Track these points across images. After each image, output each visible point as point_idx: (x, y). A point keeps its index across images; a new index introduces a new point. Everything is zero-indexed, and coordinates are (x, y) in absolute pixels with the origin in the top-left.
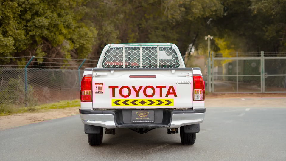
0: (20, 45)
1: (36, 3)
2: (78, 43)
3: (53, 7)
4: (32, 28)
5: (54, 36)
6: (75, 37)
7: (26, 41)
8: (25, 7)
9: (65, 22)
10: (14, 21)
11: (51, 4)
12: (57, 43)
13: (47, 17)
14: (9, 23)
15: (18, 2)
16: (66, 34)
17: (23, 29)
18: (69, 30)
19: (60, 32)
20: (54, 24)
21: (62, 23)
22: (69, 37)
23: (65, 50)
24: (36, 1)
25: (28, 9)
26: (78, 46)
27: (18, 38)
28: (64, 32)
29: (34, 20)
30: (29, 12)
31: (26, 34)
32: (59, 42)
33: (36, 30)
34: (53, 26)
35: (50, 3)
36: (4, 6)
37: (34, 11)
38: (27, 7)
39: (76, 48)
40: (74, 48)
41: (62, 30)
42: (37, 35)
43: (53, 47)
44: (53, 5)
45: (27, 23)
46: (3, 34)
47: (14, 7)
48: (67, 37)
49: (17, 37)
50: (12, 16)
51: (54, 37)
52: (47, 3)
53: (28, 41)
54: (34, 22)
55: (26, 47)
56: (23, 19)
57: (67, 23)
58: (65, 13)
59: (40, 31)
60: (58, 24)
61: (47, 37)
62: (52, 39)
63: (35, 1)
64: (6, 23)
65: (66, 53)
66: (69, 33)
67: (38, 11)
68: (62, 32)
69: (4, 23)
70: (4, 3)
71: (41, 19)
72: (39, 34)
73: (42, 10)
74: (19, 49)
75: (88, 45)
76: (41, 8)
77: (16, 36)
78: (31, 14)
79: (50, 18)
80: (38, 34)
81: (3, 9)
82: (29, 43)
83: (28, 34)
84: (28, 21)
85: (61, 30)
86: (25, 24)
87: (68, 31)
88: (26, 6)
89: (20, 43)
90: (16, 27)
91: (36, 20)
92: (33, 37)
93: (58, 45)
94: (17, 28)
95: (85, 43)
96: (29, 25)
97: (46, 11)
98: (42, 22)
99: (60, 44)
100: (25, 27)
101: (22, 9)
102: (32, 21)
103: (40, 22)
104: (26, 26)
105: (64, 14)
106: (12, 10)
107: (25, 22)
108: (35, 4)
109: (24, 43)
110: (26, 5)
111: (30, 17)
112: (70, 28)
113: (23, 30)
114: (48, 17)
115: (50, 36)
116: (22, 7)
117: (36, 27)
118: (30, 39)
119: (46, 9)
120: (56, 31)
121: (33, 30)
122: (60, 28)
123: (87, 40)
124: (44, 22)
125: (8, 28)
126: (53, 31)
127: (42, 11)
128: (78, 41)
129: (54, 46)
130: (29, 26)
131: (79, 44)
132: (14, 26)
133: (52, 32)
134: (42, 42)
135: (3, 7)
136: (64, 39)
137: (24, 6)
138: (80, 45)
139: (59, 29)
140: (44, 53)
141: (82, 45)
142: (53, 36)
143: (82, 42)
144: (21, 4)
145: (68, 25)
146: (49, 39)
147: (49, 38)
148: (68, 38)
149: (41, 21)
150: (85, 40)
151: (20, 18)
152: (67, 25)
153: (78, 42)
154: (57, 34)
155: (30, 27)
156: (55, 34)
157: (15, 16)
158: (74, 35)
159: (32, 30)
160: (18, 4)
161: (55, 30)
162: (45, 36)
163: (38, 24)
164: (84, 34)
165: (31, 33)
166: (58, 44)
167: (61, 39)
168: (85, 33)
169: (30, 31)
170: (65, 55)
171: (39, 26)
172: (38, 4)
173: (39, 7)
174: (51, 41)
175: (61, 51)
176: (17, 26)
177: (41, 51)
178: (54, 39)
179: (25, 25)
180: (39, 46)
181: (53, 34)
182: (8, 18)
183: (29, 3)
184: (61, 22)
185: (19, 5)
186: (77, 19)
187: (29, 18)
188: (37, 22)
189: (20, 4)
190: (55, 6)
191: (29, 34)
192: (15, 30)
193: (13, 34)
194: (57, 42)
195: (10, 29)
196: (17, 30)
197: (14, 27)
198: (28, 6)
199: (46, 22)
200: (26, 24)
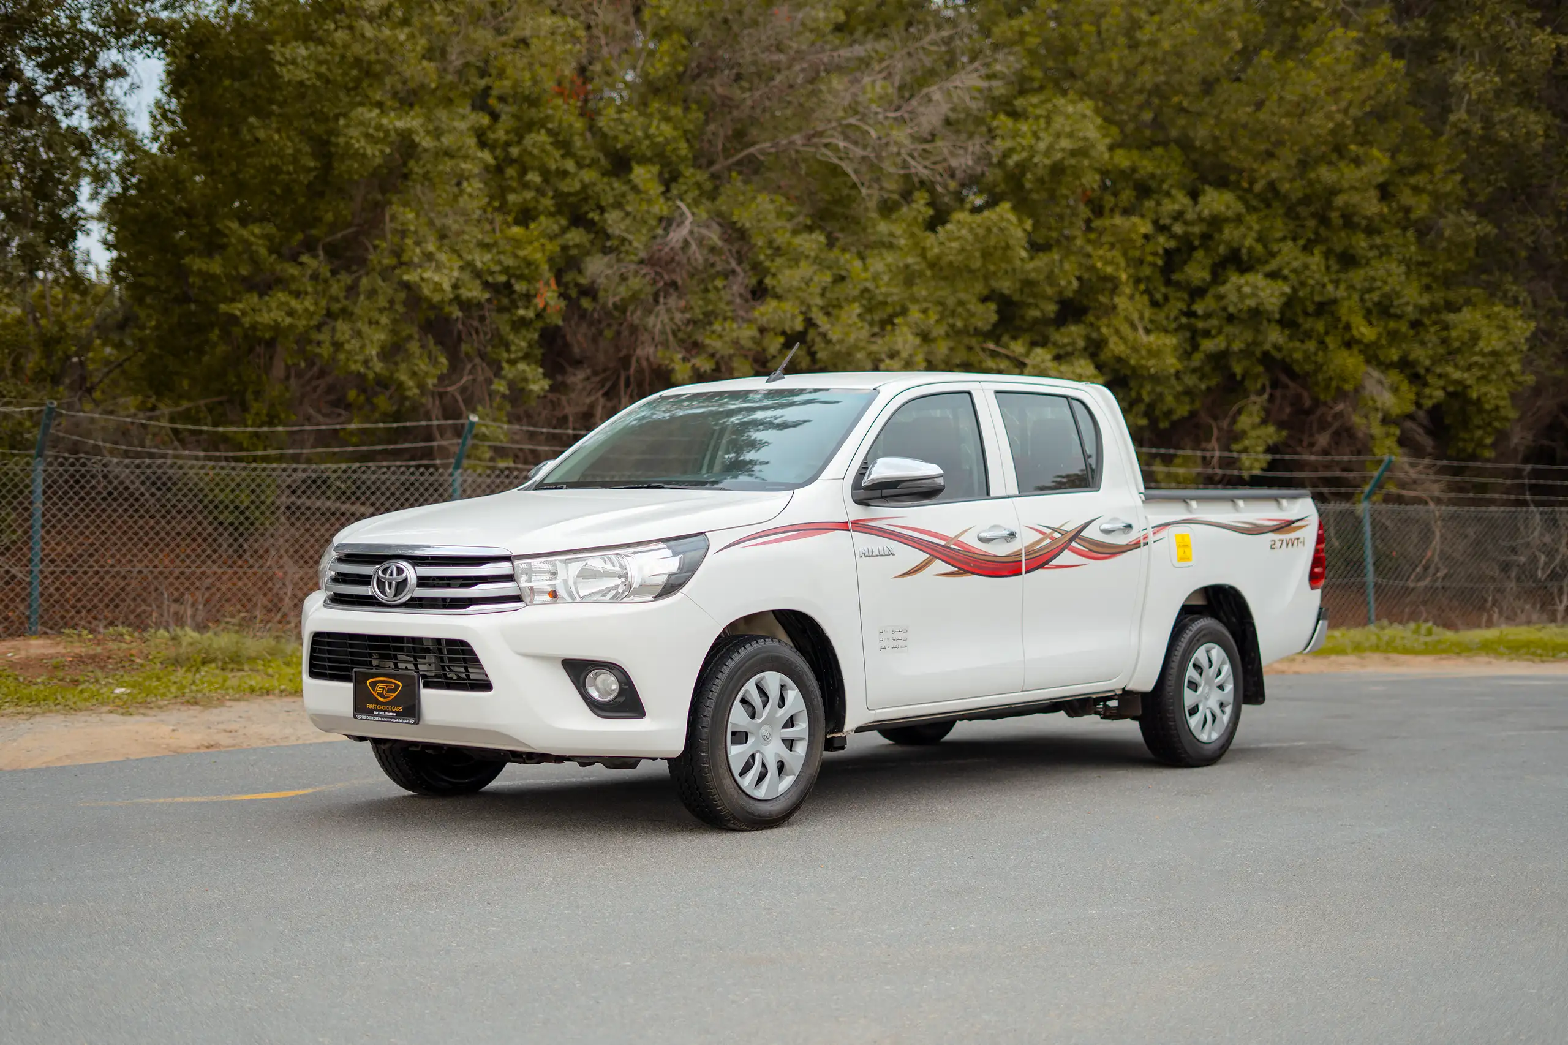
0: (1161, 397)
1: (1230, 213)
2: (1442, 383)
3: (1312, 223)
4: (1214, 322)
5: (1320, 353)
6: (1420, 354)
7: (1190, 380)
8: (1186, 235)
9: (1370, 290)
10: (1137, 296)
11: (1303, 211)
12: (1334, 384)
13: (1280, 269)
14: (1114, 307)
15: (1156, 212)
16: (1375, 344)
17: (1174, 326)
18: (1392, 325)
19: (1347, 337)
20: (1317, 298)
21: (1356, 296)
22: (1394, 355)
23: (1372, 415)
24: (1228, 207)
25: (1197, 243)
26: (1439, 394)
27: (1148, 369)
28: (1362, 334)
29: (1222, 290)
30: (1199, 254)
31: (1189, 348)
32: (1345, 380)
33: (1229, 329)
34: (1311, 308)
35: (1299, 209)
36: (1093, 236)
37: (1222, 249)
38: (1193, 234)
39: (1428, 403)
40: (1419, 405)
41: (1354, 326)
42: (1234, 353)
43: (1316, 402)
44: (1313, 215)
45: (1192, 301)
46: (1092, 349)
47: (1134, 236)
48: (1382, 358)
49: (1143, 362)
50: (1124, 277)
51: (1320, 358)
52: (1281, 211)
53: (1201, 379)
54: (1220, 297)
55: (1192, 402)
56: (1178, 285)
57: (1375, 296)
58: (1371, 248)
59: (1249, 336)
60: (1335, 301)
61: (1288, 360)
62: (1309, 367)
63: (1223, 209)
64: (1101, 304)
65: (1377, 430)
66: (1394, 336)
67: (1239, 250)
68: (1353, 337)
69: (1092, 304)
70: (1093, 225)
71: (1247, 283)
72: (1242, 346)
73: (1254, 244)
74: (1157, 413)
75: (1484, 389)
76: (1253, 234)
77: (1143, 358)
78: (1208, 262)
79: (1292, 276)
80: (1237, 346)
81: (1089, 249)
82: (1203, 386)
83: (1195, 347)
84: (1197, 293)
85: (1348, 327)
86: (1182, 306)
87: (1385, 327)
88: (1190, 229)
89: (1159, 389)
90: (1142, 318)
91: (1228, 286)
92: (1219, 359)
93: (1341, 394)
94: (1149, 326)
95: (1468, 378)
96: (1199, 308)
97: (1275, 248)
98: (1254, 295)
99: (1348, 387)
100: (1184, 320)
101: (1172, 244)
102: (1212, 291)
103: (1242, 297)
104: (1190, 314)
105: (1371, 254)
106: (1125, 254)
107: (1186, 296)
108: (1227, 220)
109: (1179, 388)
110: (1186, 223)
111: (1206, 275)
112: (1398, 317)
113: (1176, 330)
114: (1286, 272)
115: (1299, 351)
116: (1173, 236)
117: (1231, 318)
118: (1207, 369)
119: (1279, 235)
120: (1327, 333)
121: (1220, 332)
122: (1344, 319)
123: (1476, 363)
124: (1262, 294)
125: (1108, 326)
126: (1312, 330)
127: (1259, 248)
128: (1438, 370)
129: (1322, 397)
130: (1200, 312)
131: (1444, 388)
132: (1135, 317)
133: (1308, 335)
134: (1264, 380)
135: (1089, 241)
136: (1364, 368)
137: (1178, 229)
138: (1451, 389)
139: (1339, 319)
140: (1271, 429)
141: (1460, 388)
142: (1316, 354)
143: (1457, 375)
144: (1168, 221)
145: (1386, 302)
146: (1296, 368)
147: (1297, 361)
148: (1388, 361)
149: (1247, 290)
150: (1469, 368)
151: (1168, 282)
152: (1378, 304)
153: (1440, 376)
154: (1331, 346)
155: (1208, 316)
156: (1322, 342)
157: (1142, 275)
158: (1416, 345)
159: (1213, 332)
160: (1155, 222)
161: (1320, 326)
162: (1278, 355)
163: (1235, 305)
164: (1467, 336)
165: (1209, 345)
166: (1339, 389)
167: (1351, 368)
168: (1469, 331)
169: (1207, 334)
170: (1372, 437)
171: (1240, 311)
172: (1239, 219)
173: (1242, 229)
174: (1307, 374)
175: (1357, 419)
176: (1147, 314)
177: (1257, 420)
178: (1319, 368)
179: (1184, 307)
180: (1253, 398)
181: (1311, 346)
182: (1109, 285)
183: (1199, 214)
184: (1351, 287)
185: (1161, 228)
186: (1439, 273)
187: (1204, 280)
188: (1233, 297)
189: (1162, 222)
190: (1324, 220)
191: (1202, 348)
192: (1141, 331)
193: (1128, 351)
194: (1331, 379)
195: (1117, 332)
196: (1148, 331)
197: (1137, 322)
198: (1196, 230)
199: (1272, 295)
200: (1189, 306)
